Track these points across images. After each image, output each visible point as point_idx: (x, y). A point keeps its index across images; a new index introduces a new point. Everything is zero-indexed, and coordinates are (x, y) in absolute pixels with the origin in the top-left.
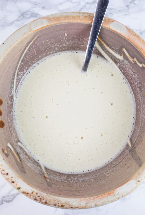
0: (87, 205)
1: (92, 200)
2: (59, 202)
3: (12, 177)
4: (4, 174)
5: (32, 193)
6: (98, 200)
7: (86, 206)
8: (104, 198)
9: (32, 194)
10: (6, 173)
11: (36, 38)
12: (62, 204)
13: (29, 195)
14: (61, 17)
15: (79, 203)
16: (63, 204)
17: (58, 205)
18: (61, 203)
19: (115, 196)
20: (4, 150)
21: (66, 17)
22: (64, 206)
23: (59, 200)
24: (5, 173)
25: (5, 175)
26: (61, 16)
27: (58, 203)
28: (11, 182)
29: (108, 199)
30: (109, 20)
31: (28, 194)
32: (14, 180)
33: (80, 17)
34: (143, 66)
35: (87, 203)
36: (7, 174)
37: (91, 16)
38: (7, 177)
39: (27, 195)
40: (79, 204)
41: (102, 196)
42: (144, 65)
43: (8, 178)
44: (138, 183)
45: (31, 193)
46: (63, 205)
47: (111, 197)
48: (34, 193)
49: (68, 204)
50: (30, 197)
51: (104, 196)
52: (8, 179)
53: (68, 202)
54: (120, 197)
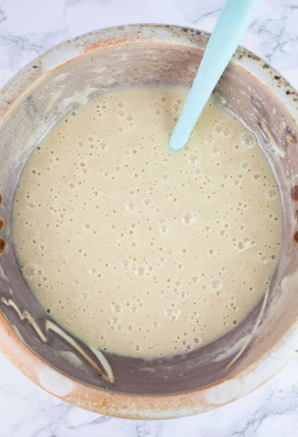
0: (139, 29)
1: (128, 36)
2: (191, 37)
3: (279, 86)
4: (293, 93)
5: (241, 57)
6: (118, 36)
7: (141, 27)
8: (106, 39)
9: (242, 54)
10: (289, 95)
11: (229, 366)
12: (186, 33)
13: (247, 54)
14: (177, 408)
15: (153, 34)
16: (184, 34)
17: (194, 33)
18: (187, 35)
19: (85, 43)
20: (292, 142)
21: (168, 406)
22: (182, 31)
23: (191, 40)
24: (291, 94)
25: (291, 91)
26: (177, 410)
27: (193, 35)
28: (281, 79)
29: (98, 37)
30: (75, 399)
31: (249, 56)
32: (276, 81)
33: (138, 406)
34: (7, 301)
35: (139, 32)
36: (288, 93)
37: (113, 407)
38: (288, 88)
39: (251, 54)
40: (153, 31)
41: (110, 44)
42: (5, 302)
43: (286, 86)
44: (37, 64)
45: (243, 56)
46: (184, 32)
47: (93, 41)
48: (238, 56)
49: (175, 32)
50: (245, 50)
51: (104, 43)
52: (286, 83)
53: (174, 36)
54: (75, 41)
